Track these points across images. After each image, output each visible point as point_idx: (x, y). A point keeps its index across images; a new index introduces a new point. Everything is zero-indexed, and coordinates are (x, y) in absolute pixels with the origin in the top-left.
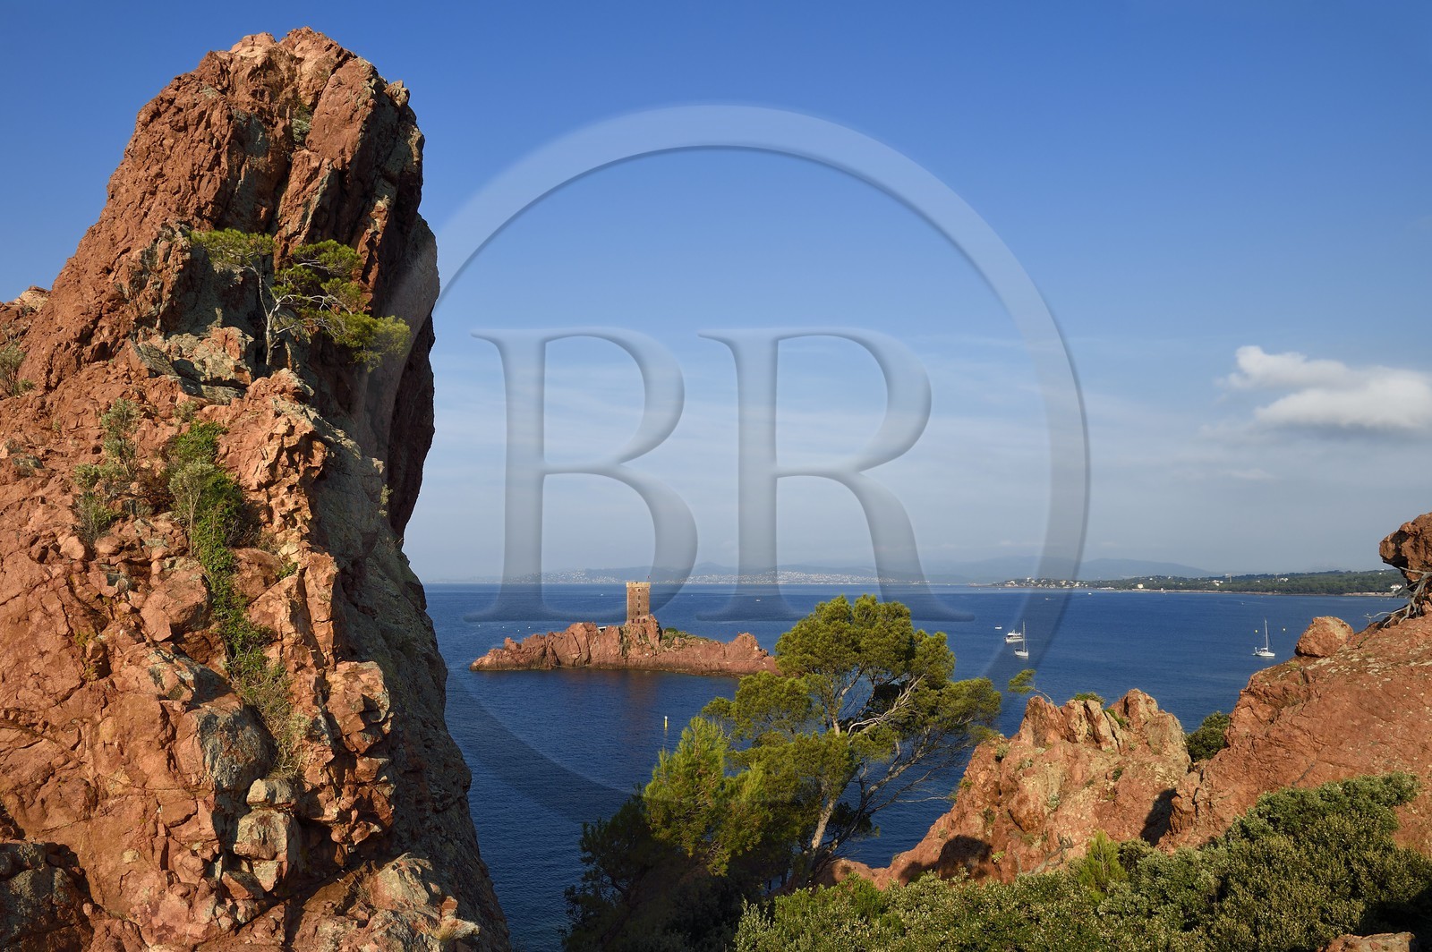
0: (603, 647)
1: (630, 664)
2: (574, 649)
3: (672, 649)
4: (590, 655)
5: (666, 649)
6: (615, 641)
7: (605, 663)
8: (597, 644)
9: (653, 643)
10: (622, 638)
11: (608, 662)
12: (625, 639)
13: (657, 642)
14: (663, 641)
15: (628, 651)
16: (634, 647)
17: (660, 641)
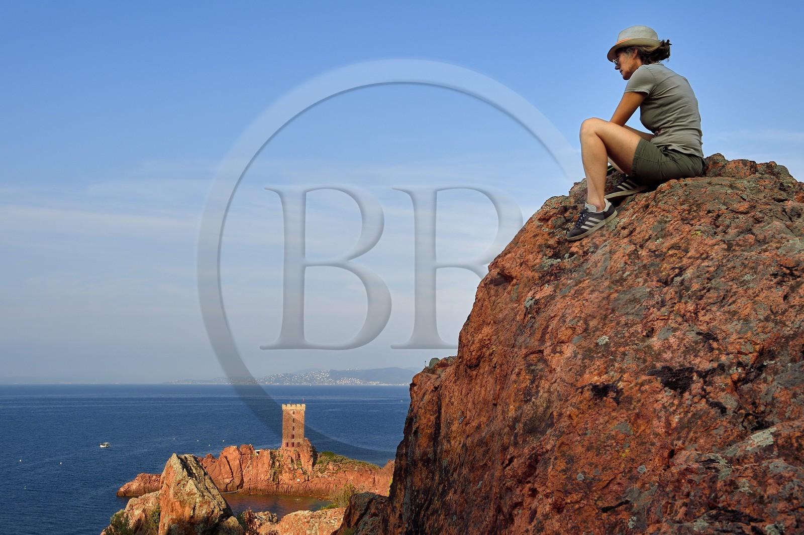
0: (255, 471)
1: (280, 490)
2: (226, 473)
3: (325, 474)
4: (242, 479)
5: (320, 475)
6: (266, 466)
7: (255, 489)
8: (250, 468)
9: (306, 467)
10: (274, 463)
11: (259, 488)
12: (277, 464)
13: (310, 467)
14: (317, 466)
15: (280, 477)
16: (286, 472)
17: (313, 465)
